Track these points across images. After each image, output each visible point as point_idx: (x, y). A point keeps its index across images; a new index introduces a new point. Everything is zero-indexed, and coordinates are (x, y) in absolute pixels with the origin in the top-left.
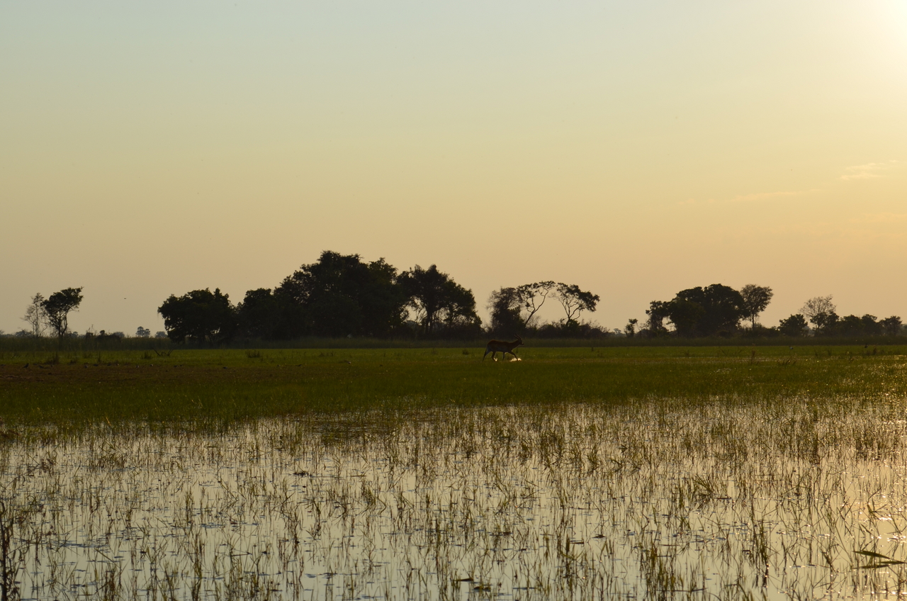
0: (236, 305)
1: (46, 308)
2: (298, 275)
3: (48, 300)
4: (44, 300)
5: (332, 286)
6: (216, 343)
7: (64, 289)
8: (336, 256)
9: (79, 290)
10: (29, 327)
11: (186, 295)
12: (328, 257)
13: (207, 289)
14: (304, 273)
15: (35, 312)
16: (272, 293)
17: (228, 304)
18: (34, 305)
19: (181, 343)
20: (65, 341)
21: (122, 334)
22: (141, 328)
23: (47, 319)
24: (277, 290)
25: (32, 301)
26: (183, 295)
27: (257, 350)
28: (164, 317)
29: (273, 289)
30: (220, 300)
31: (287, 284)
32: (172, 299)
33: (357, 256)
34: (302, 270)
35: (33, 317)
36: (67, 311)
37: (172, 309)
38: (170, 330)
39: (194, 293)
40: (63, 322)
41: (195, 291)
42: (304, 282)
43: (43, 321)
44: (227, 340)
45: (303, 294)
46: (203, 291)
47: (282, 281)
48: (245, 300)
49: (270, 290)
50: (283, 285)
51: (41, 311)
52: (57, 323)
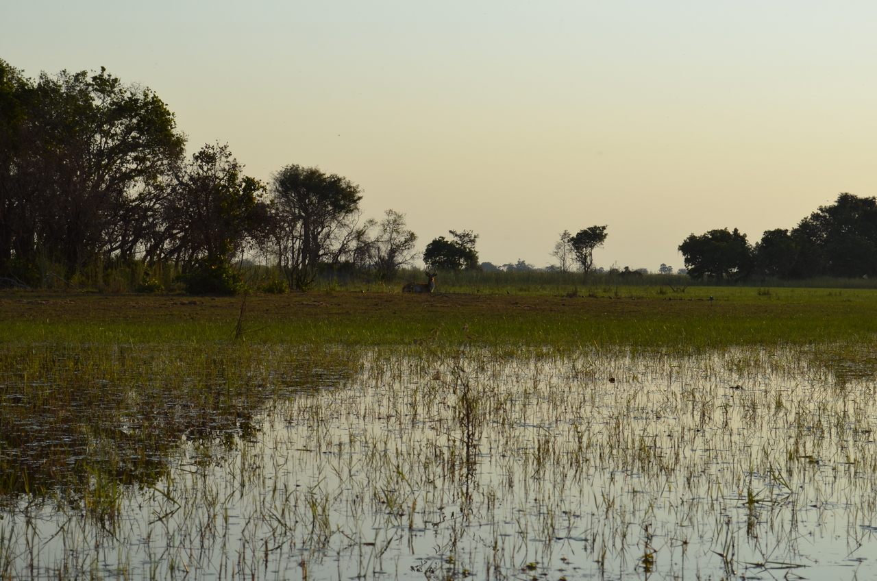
0: (754, 245)
1: (573, 244)
2: (815, 217)
3: (575, 236)
4: (571, 236)
5: (848, 228)
6: (733, 281)
7: (590, 227)
8: (853, 198)
9: (604, 228)
10: (557, 262)
11: (705, 234)
12: (845, 199)
13: (726, 228)
14: (821, 214)
15: (562, 248)
16: (789, 234)
17: (746, 244)
18: (562, 241)
19: (700, 280)
20: (590, 276)
21: (645, 271)
22: (663, 265)
23: (574, 255)
24: (795, 231)
25: (560, 238)
26: (703, 234)
27: (767, 288)
28: (684, 255)
29: (790, 229)
30: (737, 239)
31: (805, 225)
32: (692, 238)
33: (874, 198)
34: (819, 212)
35: (561, 253)
36: (592, 247)
37: (691, 247)
38: (690, 267)
39: (714, 233)
40: (588, 258)
41: (714, 231)
42: (821, 223)
43: (570, 256)
44: (743, 279)
45: (819, 235)
46: (722, 230)
47: (799, 222)
48: (763, 239)
49: (787, 230)
50: (800, 226)
51: (567, 247)
52: (583, 259)
